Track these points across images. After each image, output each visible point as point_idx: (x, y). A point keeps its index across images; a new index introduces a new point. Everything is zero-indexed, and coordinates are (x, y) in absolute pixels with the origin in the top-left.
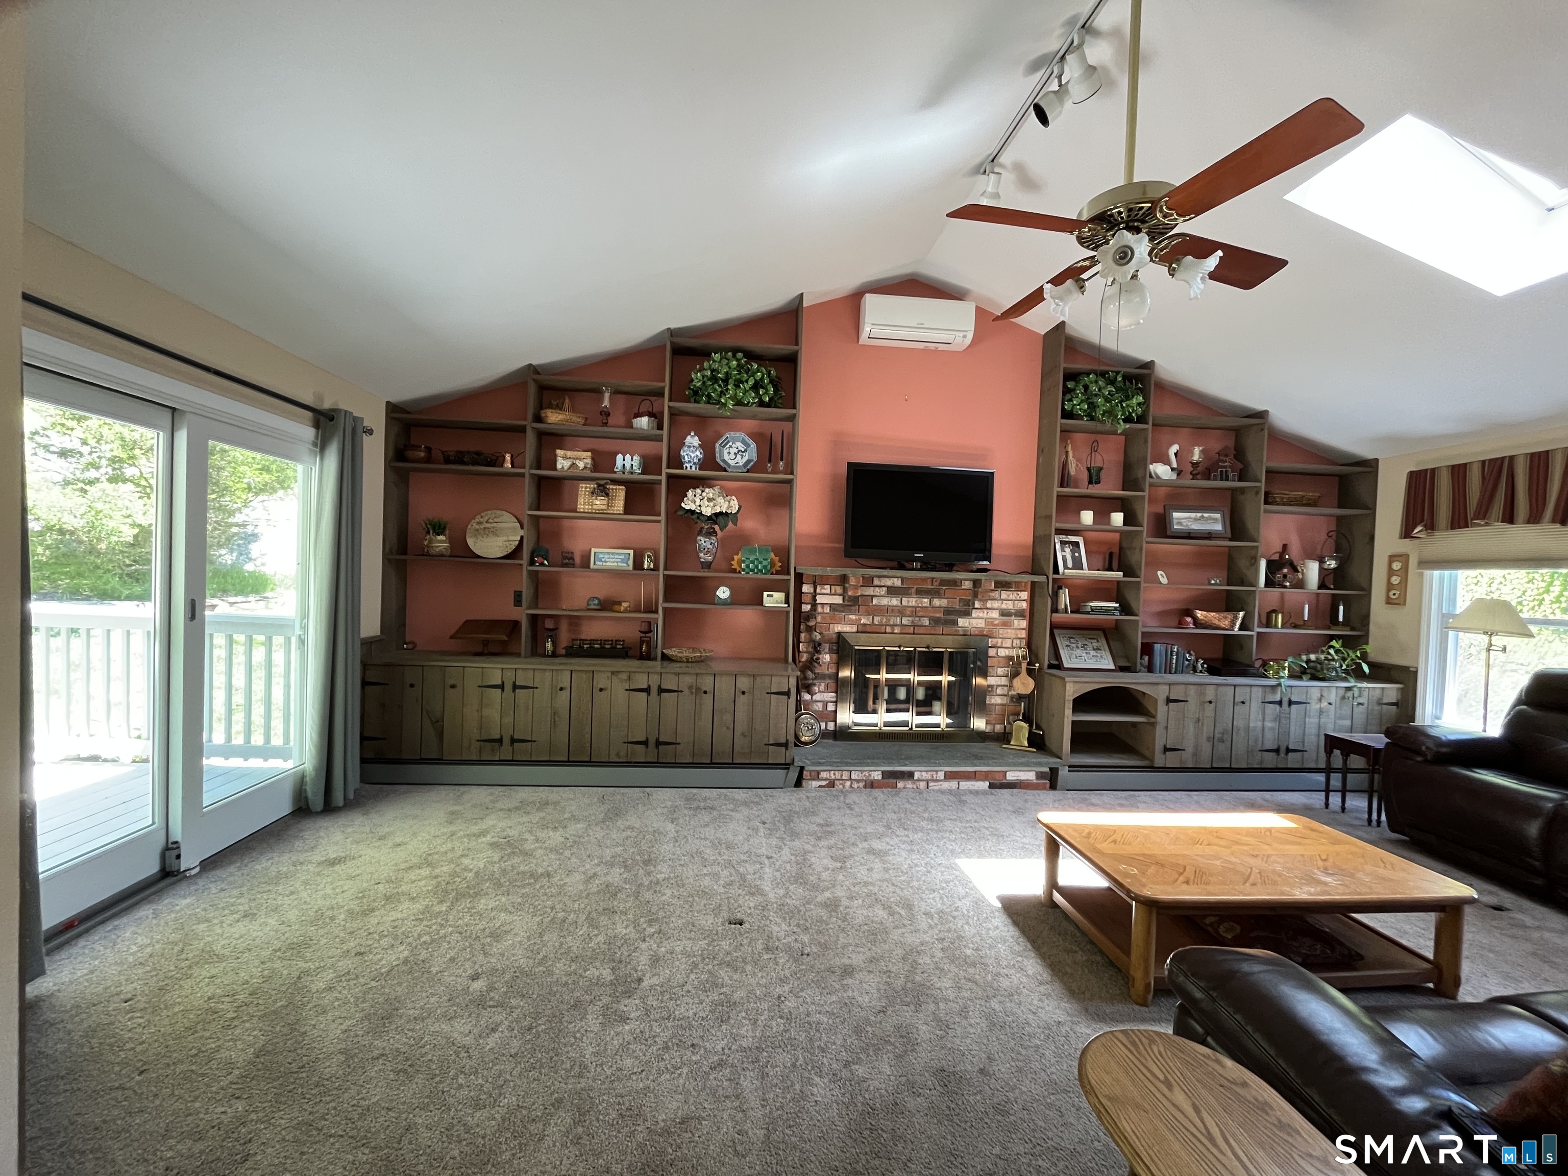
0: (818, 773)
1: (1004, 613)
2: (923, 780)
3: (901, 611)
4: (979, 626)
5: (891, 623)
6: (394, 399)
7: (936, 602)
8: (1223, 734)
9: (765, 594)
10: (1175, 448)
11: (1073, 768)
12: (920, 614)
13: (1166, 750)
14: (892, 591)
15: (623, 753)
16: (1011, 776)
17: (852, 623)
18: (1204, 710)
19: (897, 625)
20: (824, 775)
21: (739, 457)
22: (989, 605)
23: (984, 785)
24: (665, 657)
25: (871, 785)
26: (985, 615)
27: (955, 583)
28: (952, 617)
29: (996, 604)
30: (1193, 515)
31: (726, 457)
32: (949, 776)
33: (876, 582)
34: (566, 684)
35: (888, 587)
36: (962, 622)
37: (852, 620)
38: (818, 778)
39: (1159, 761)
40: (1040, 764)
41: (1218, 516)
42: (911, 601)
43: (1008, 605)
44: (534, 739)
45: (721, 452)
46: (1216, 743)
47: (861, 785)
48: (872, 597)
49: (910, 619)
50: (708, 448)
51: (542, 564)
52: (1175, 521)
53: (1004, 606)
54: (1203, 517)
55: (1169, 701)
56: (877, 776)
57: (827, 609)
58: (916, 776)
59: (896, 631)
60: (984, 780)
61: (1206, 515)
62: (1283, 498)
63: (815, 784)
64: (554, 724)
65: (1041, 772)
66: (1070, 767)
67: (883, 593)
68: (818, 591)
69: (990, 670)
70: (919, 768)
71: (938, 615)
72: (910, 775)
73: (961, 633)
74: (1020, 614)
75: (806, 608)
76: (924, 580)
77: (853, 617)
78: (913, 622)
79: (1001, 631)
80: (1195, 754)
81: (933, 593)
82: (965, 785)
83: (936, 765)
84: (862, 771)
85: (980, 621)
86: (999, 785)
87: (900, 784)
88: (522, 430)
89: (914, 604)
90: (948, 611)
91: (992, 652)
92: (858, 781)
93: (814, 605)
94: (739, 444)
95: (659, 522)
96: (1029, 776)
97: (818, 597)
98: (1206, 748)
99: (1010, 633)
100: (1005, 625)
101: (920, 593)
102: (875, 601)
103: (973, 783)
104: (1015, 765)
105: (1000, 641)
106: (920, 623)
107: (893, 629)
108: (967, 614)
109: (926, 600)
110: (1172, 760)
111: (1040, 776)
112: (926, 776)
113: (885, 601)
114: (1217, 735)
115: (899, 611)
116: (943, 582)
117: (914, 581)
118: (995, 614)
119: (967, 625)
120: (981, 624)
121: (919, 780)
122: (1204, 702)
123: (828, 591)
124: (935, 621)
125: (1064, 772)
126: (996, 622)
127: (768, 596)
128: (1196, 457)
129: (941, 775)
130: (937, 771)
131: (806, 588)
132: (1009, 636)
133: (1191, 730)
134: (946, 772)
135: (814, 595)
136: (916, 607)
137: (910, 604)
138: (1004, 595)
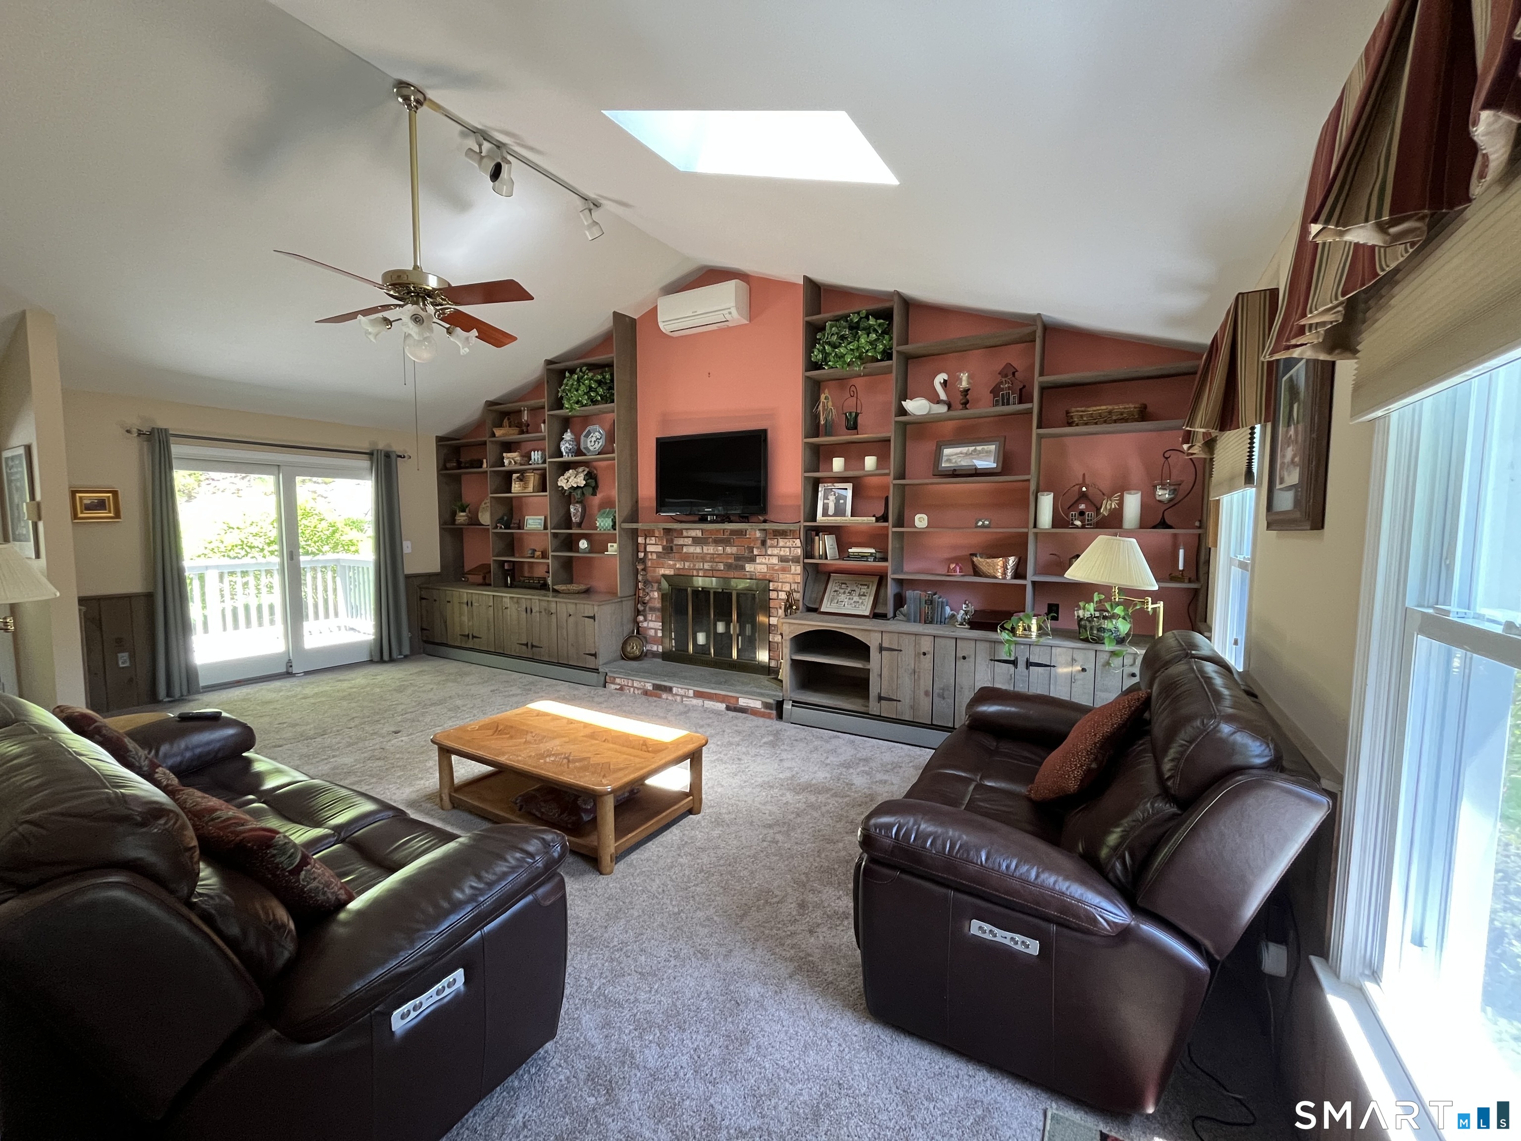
0: (615, 678)
1: (783, 559)
2: (678, 695)
3: (703, 558)
4: (763, 571)
5: (697, 567)
6: (440, 434)
7: (729, 550)
8: (943, 689)
9: (609, 544)
10: (941, 377)
11: (796, 703)
12: (717, 560)
13: (880, 698)
14: (696, 541)
15: (517, 651)
16: (743, 702)
17: (670, 567)
18: (920, 662)
19: (701, 569)
20: (618, 681)
21: (597, 443)
22: (769, 552)
23: (722, 706)
24: (554, 591)
25: (646, 693)
26: (767, 561)
27: (741, 533)
28: (740, 563)
29: (776, 551)
30: (964, 450)
31: (589, 445)
32: (698, 695)
33: (685, 534)
34: (491, 604)
35: (693, 538)
36: (749, 567)
37: (670, 565)
38: (613, 683)
39: (874, 707)
40: (768, 696)
41: (993, 447)
42: (710, 549)
43: (785, 552)
44: (481, 636)
45: (586, 442)
46: (936, 699)
47: (640, 692)
48: (683, 545)
49: (710, 564)
50: (577, 440)
51: (501, 528)
52: (944, 458)
53: (782, 553)
54: (975, 450)
55: (881, 649)
56: (649, 687)
57: (654, 557)
58: (675, 690)
59: (700, 574)
60: (722, 702)
61: (979, 448)
62: (1082, 416)
63: (613, 687)
64: (489, 630)
65: (766, 703)
66: (794, 702)
67: (690, 543)
68: (648, 541)
69: (772, 610)
70: (679, 686)
71: (730, 561)
72: (669, 690)
73: (748, 577)
74: (796, 560)
75: (641, 555)
76: (718, 531)
77: (671, 562)
78: (712, 566)
79: (781, 576)
80: (912, 707)
81: (726, 542)
82: (709, 704)
83: (689, 684)
84: (640, 682)
85: (763, 566)
86: (734, 708)
87: (664, 696)
88: (484, 443)
89: (712, 551)
90: (738, 558)
91: (773, 595)
92: (638, 689)
93: (645, 552)
94: (597, 434)
95: (546, 496)
96: (757, 704)
97: (648, 547)
98: (925, 703)
99: (788, 577)
100: (784, 570)
101: (717, 542)
102: (685, 550)
103: (714, 703)
104: (746, 693)
105: (780, 584)
106: (717, 568)
107: (698, 573)
108: (752, 559)
109: (720, 548)
110: (886, 709)
111: (766, 705)
112: (681, 692)
113: (691, 549)
114: (936, 691)
115: (702, 558)
116: (733, 532)
117: (711, 532)
118: (775, 560)
119: (752, 570)
120: (763, 568)
121: (676, 695)
122: (919, 654)
123: (653, 542)
124: (729, 567)
125: (787, 706)
126: (777, 568)
127: (611, 546)
128: (964, 384)
129: (691, 693)
130: (688, 689)
131: (641, 540)
132: (788, 580)
133: (906, 681)
134: (694, 691)
135: (645, 545)
136: (713, 554)
137: (709, 552)
138: (782, 542)
